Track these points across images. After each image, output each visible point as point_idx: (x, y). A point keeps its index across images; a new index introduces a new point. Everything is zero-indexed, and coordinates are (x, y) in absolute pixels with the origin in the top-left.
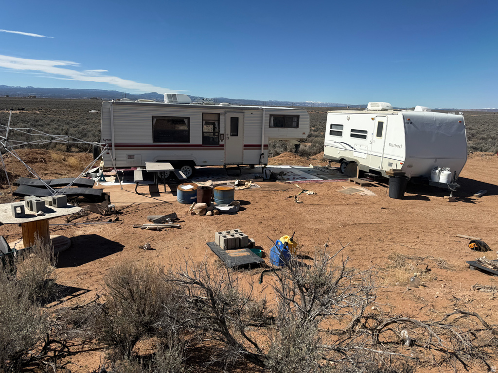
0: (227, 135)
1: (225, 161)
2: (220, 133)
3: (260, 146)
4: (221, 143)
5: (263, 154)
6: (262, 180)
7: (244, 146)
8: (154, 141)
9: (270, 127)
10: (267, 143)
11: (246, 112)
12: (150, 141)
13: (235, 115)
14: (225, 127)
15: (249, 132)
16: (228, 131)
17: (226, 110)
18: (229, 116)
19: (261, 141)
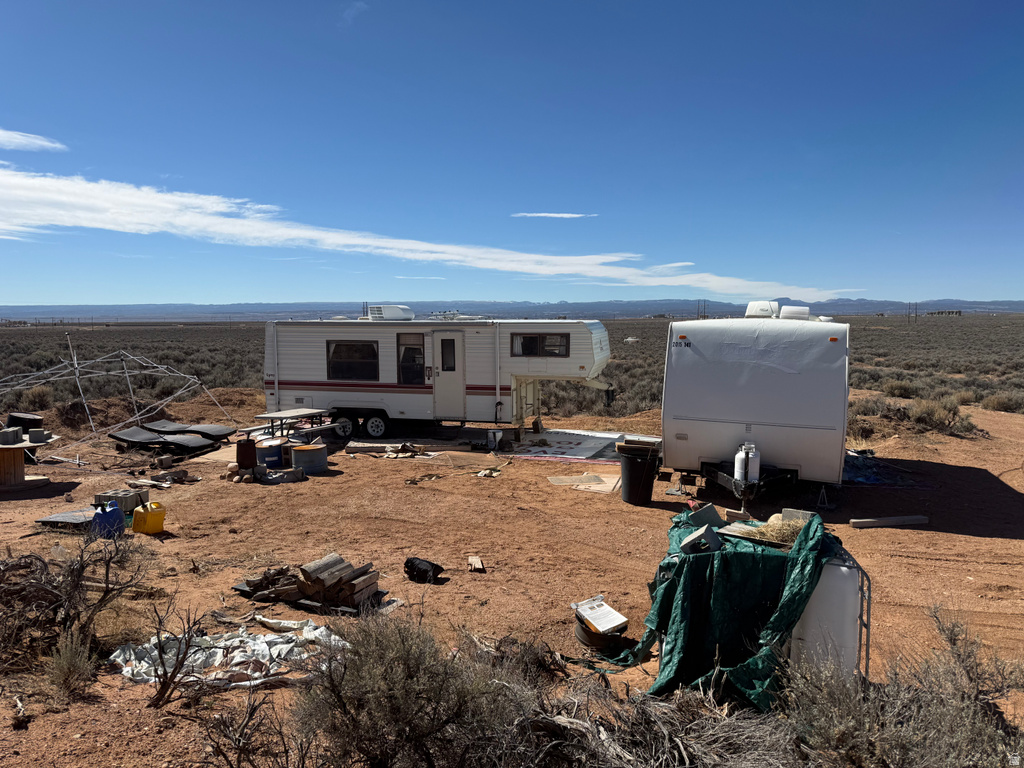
0: (437, 368)
1: (434, 412)
2: (426, 365)
3: (494, 388)
4: (427, 382)
5: (500, 403)
6: (469, 448)
7: (468, 388)
8: (329, 377)
9: (513, 355)
10: (506, 383)
11: (468, 330)
12: (323, 376)
13: (448, 336)
14: (432, 357)
15: (475, 364)
16: (439, 363)
17: (435, 328)
18: (439, 337)
19: (495, 380)
